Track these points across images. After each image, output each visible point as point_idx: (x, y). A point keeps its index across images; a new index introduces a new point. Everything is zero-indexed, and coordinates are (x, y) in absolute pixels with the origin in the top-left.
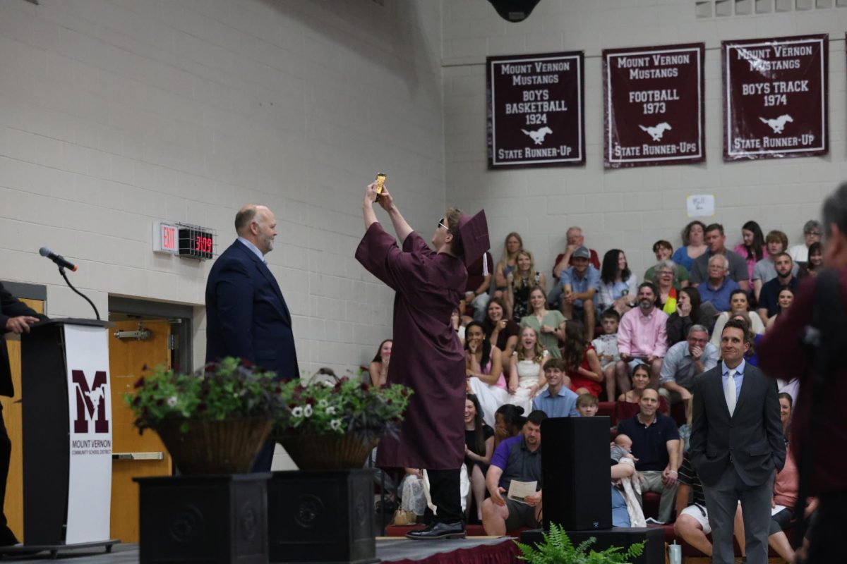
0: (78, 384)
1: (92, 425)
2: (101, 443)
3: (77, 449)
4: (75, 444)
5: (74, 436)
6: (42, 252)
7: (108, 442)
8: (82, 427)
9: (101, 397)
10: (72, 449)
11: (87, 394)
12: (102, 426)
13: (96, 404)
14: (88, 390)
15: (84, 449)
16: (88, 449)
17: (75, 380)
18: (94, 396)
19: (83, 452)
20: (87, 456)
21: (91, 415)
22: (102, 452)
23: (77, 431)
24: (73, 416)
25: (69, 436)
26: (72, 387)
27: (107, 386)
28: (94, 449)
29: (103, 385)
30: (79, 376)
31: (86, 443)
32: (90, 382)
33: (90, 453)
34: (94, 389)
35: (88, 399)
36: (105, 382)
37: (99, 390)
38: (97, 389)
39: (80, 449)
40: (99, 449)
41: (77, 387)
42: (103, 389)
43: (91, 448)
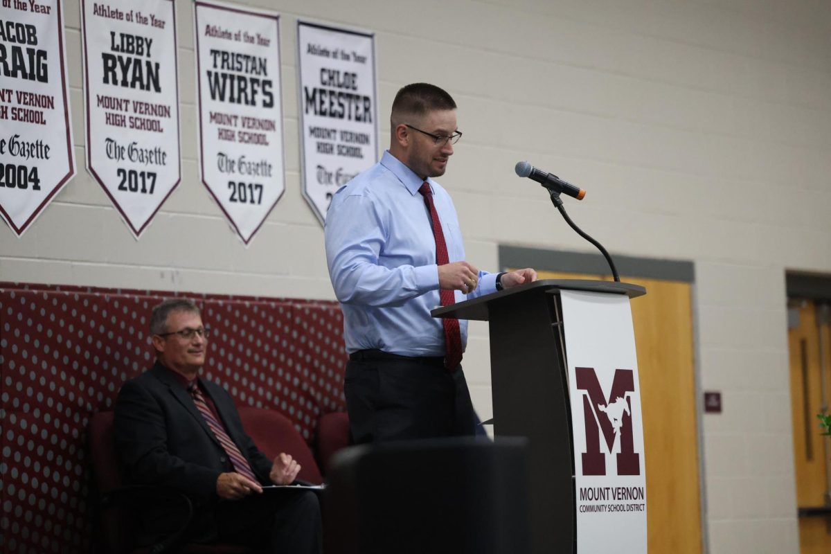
0: (585, 392)
1: (611, 462)
2: (626, 493)
3: (587, 503)
4: (584, 494)
5: (583, 481)
6: (521, 171)
7: (640, 491)
8: (595, 465)
9: (625, 412)
10: (580, 502)
11: (602, 408)
12: (628, 464)
13: (617, 426)
14: (603, 402)
15: (600, 502)
16: (605, 502)
17: (580, 387)
18: (614, 412)
19: (599, 508)
20: (605, 514)
21: (610, 445)
22: (630, 508)
23: (587, 472)
24: (580, 445)
25: (574, 480)
26: (577, 397)
27: (635, 396)
28: (617, 502)
29: (627, 393)
30: (587, 378)
31: (602, 493)
32: (607, 388)
33: (610, 510)
34: (613, 400)
35: (603, 416)
36: (632, 389)
37: (621, 403)
38: (619, 400)
39: (594, 503)
40: (624, 502)
41: (585, 396)
42: (628, 399)
43: (611, 501)
